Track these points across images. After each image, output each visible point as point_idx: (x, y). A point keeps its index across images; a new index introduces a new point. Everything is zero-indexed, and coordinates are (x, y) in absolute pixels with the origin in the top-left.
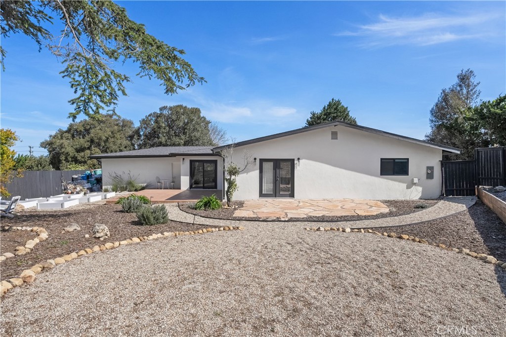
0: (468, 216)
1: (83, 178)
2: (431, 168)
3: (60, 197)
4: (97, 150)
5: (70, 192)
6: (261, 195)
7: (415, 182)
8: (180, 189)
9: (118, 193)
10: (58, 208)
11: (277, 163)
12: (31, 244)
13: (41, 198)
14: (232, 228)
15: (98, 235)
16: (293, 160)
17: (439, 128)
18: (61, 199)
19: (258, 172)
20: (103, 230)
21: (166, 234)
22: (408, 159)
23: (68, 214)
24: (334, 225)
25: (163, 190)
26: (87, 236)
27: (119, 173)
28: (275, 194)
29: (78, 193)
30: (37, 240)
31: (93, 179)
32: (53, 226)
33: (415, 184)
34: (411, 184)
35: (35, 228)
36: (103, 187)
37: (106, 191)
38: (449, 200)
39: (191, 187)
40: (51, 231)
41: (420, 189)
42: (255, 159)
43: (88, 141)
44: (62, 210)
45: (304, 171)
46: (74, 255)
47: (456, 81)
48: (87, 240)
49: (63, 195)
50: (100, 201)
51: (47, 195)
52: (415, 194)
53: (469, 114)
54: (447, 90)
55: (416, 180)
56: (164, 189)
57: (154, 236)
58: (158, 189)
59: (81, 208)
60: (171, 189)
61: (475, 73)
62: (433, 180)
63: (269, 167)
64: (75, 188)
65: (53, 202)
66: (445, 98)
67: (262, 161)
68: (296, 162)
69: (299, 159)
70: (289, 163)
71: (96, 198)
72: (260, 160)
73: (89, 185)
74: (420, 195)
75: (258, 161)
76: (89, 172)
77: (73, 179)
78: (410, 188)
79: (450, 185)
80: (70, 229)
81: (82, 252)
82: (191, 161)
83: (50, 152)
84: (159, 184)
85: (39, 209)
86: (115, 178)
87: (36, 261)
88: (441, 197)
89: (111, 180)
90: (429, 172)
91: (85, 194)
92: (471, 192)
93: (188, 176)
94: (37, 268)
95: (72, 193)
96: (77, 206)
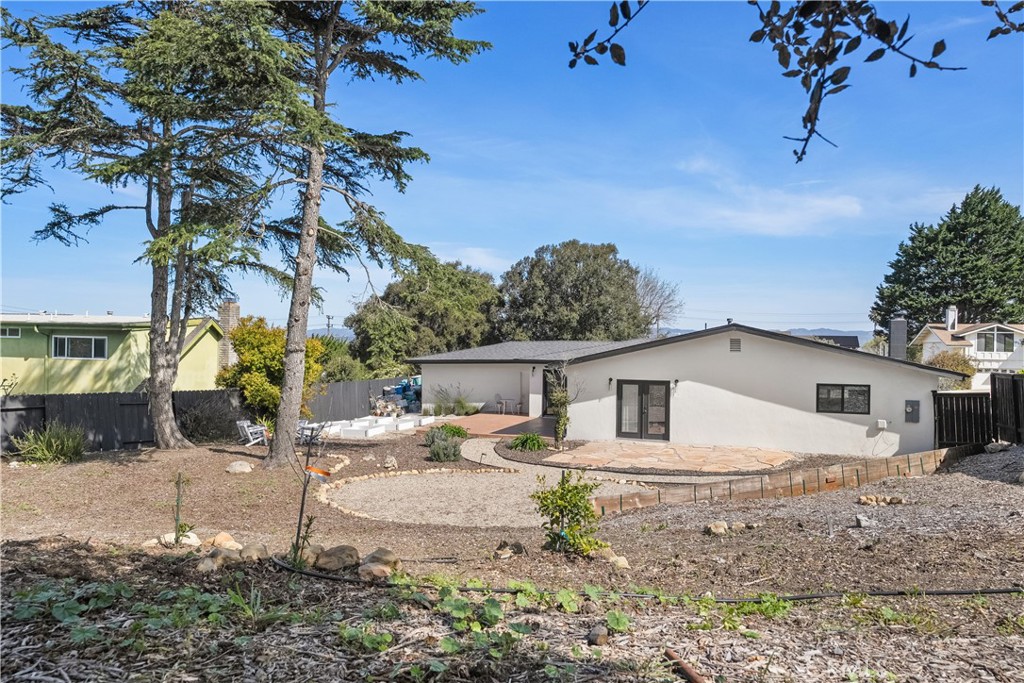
1: (397, 391)
2: (913, 403)
3: (366, 420)
4: (428, 331)
5: (379, 412)
6: (620, 433)
7: (880, 426)
8: (527, 414)
9: (441, 417)
10: (361, 437)
11: (644, 387)
12: (339, 467)
13: (344, 421)
14: (513, 471)
15: (387, 465)
16: (668, 382)
18: (366, 424)
19: (613, 399)
20: (392, 461)
21: (443, 469)
22: (869, 386)
23: (372, 445)
26: (378, 465)
27: (445, 386)
28: (642, 432)
29: (389, 415)
30: (342, 465)
31: (411, 393)
32: (354, 455)
33: (883, 429)
34: (874, 431)
35: (341, 456)
36: (424, 406)
37: (426, 414)
39: (545, 413)
40: (352, 459)
41: (895, 438)
42: (611, 380)
43: (414, 316)
44: (365, 439)
45: (686, 398)
46: (366, 477)
48: (378, 468)
49: (370, 417)
50: (410, 430)
51: (350, 417)
52: (883, 448)
55: (883, 423)
56: (506, 413)
57: (432, 470)
58: (497, 413)
59: (385, 438)
60: (516, 414)
62: (918, 424)
63: (631, 391)
64: (386, 407)
65: (357, 428)
67: (620, 383)
68: (672, 385)
69: (677, 381)
70: (663, 387)
71: (408, 424)
72: (618, 381)
73: (404, 403)
74: (896, 448)
75: (614, 383)
76: (406, 381)
77: (384, 393)
78: (873, 436)
79: (947, 435)
80: (367, 459)
81: (372, 476)
82: (545, 372)
83: (358, 334)
84: (499, 406)
85: (343, 436)
86: (439, 392)
87: (342, 477)
89: (433, 396)
90: (909, 410)
91: (398, 416)
93: (539, 393)
94: (343, 481)
95: (382, 414)
96: (383, 435)
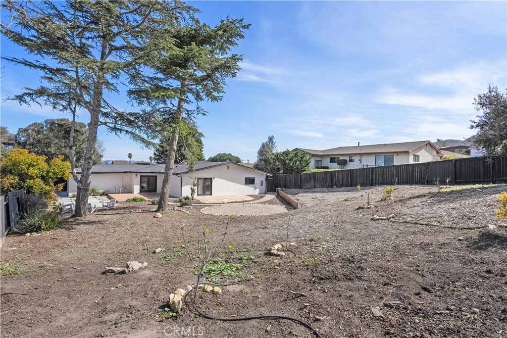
0: (277, 199)
2: (262, 181)
6: (198, 194)
8: (133, 193)
11: (205, 180)
16: (212, 178)
17: (260, 160)
22: (253, 177)
24: (248, 203)
25: (120, 194)
28: (204, 194)
34: (256, 188)
36: (69, 195)
38: (268, 194)
39: (140, 191)
41: (259, 190)
42: (195, 178)
45: (217, 183)
47: (267, 140)
52: (257, 192)
53: (273, 157)
54: (265, 143)
55: (257, 187)
60: (124, 193)
61: (274, 137)
62: (263, 186)
63: (201, 182)
66: (263, 146)
69: (214, 178)
70: (210, 180)
72: (198, 178)
74: (258, 192)
75: (197, 179)
78: (255, 190)
79: (268, 188)
82: (141, 176)
84: (116, 191)
88: (266, 193)
90: (262, 183)
92: (275, 191)
93: (138, 185)
